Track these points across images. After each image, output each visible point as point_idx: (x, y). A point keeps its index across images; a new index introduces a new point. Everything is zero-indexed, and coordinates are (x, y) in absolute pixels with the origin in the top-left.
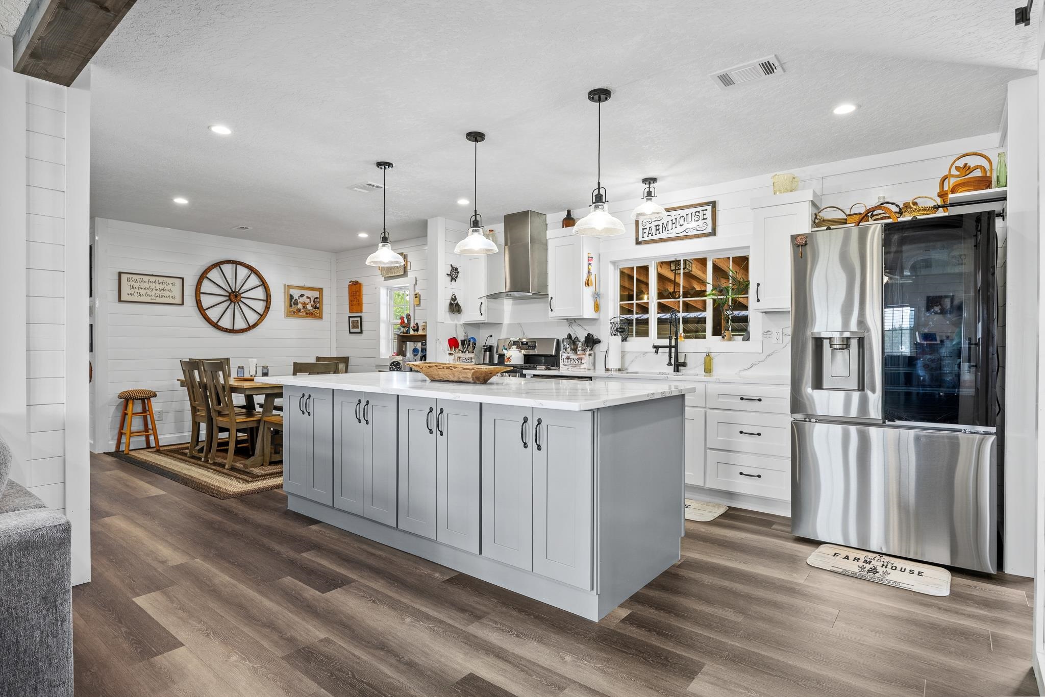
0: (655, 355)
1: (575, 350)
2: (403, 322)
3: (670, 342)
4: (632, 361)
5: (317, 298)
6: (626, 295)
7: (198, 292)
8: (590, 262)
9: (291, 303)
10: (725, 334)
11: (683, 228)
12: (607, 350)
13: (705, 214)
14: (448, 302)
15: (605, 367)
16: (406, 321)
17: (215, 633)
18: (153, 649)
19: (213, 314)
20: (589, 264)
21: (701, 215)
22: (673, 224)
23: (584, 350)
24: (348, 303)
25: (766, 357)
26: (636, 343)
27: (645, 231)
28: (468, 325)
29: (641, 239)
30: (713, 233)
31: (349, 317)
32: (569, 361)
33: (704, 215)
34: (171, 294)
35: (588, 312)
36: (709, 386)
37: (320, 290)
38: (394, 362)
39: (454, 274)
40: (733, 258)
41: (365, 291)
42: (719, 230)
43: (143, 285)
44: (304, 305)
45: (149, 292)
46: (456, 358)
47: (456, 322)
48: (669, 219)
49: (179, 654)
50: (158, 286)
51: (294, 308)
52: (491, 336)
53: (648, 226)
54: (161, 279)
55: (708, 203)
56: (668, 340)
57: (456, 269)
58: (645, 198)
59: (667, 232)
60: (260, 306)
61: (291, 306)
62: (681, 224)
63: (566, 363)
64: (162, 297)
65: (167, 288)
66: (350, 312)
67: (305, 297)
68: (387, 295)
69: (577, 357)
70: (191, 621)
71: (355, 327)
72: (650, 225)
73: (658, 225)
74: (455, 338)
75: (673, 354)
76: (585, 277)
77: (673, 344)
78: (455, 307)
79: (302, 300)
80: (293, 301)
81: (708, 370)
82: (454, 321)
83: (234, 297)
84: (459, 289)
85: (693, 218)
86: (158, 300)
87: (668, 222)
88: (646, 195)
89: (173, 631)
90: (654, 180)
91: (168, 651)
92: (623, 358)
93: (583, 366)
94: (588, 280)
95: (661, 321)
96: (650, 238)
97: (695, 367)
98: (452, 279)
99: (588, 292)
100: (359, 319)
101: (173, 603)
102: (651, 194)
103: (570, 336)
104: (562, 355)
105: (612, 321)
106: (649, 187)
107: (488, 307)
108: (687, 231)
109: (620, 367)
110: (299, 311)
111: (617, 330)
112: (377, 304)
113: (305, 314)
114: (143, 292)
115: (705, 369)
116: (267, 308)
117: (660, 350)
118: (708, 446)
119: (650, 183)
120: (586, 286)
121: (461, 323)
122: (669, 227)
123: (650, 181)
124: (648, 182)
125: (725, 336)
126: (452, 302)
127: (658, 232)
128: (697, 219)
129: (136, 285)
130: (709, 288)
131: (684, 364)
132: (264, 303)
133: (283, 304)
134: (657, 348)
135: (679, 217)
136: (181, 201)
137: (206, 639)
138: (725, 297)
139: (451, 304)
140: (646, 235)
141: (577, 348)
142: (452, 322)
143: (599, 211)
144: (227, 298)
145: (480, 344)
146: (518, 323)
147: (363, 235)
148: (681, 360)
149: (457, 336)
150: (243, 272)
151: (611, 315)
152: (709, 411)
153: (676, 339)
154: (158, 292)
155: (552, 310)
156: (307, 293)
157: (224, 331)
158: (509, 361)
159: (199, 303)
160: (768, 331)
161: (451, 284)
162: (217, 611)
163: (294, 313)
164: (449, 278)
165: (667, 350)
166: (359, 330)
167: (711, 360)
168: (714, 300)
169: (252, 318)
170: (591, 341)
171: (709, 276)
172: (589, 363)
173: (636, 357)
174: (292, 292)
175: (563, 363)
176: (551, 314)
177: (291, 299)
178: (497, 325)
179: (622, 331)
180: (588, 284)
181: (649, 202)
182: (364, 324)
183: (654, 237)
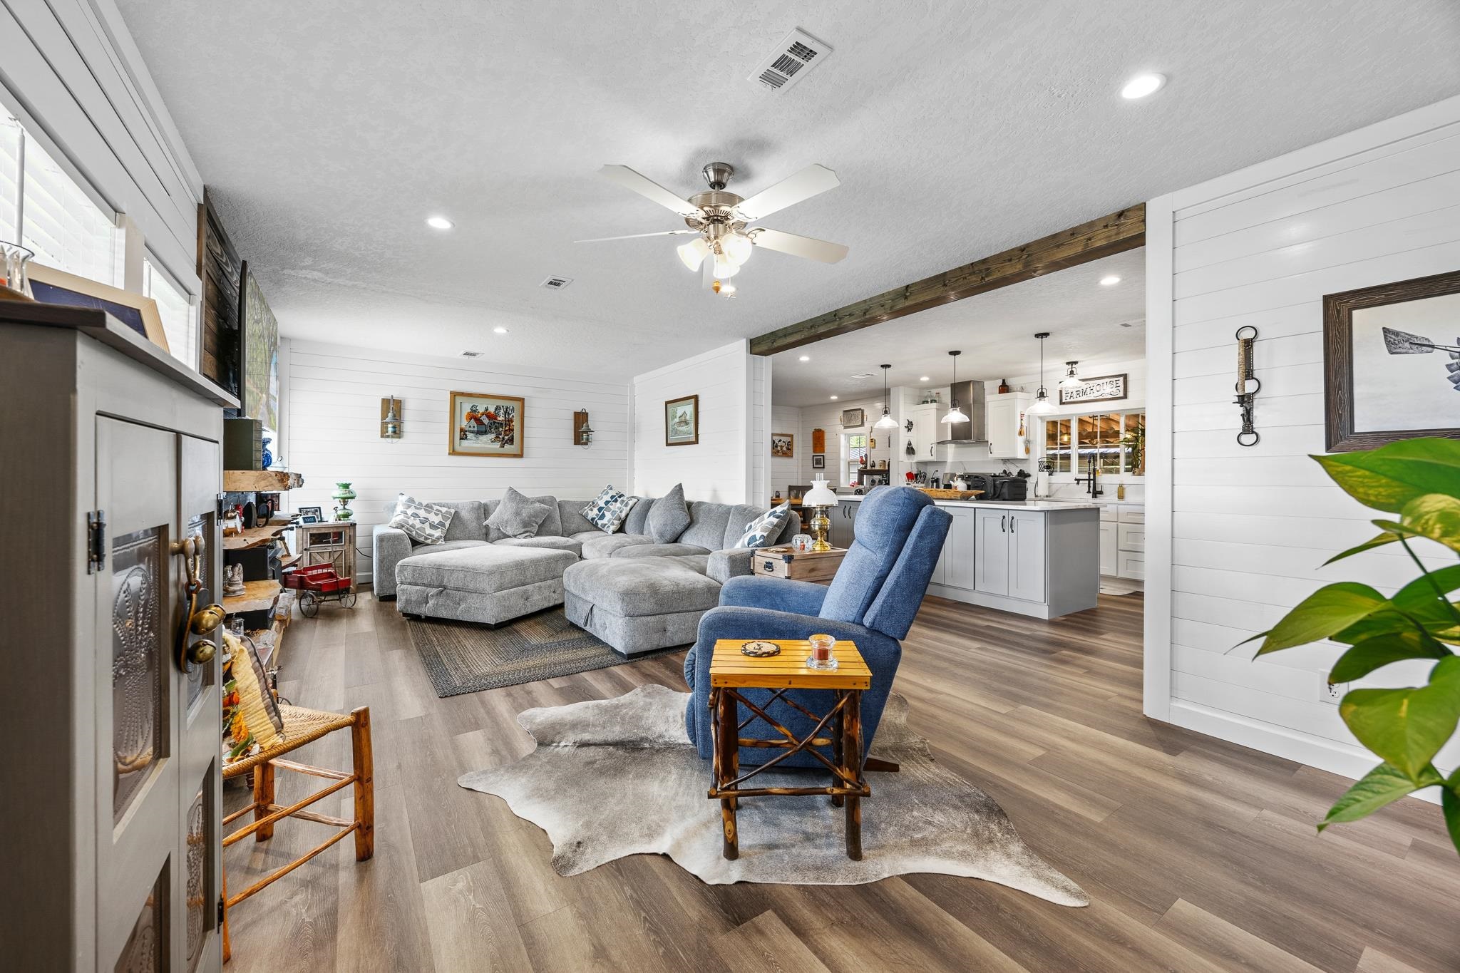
0: (1076, 486)
2: (861, 459)
3: (1089, 476)
4: (1058, 489)
5: (789, 442)
6: (1052, 437)
8: (1022, 418)
9: (774, 446)
12: (1037, 482)
14: (906, 447)
15: (1035, 494)
16: (864, 459)
20: (1022, 420)
24: (812, 446)
26: (1060, 478)
28: (920, 463)
29: (1064, 401)
30: (1125, 397)
31: (813, 456)
35: (1021, 454)
36: (1121, 507)
37: (792, 436)
39: (910, 426)
41: (827, 436)
42: (1130, 394)
44: (782, 447)
47: (911, 461)
51: (775, 450)
52: (938, 471)
55: (1121, 375)
56: (1087, 475)
57: (911, 422)
58: (1068, 376)
66: (814, 452)
67: (782, 442)
68: (847, 440)
71: (818, 463)
72: (1072, 391)
74: (910, 472)
75: (1092, 485)
76: (1019, 429)
77: (1092, 477)
78: (910, 450)
79: (780, 444)
80: (775, 444)
81: (1121, 496)
84: (913, 437)
87: (1086, 389)
88: (1069, 373)
90: (1076, 362)
94: (1021, 431)
95: (1081, 457)
96: (1072, 400)
97: (1110, 494)
98: (909, 429)
99: (1021, 440)
100: (822, 457)
102: (1073, 372)
103: (1005, 472)
105: (1040, 460)
106: (1072, 367)
107: (936, 450)
109: (1047, 494)
110: (778, 451)
111: (1043, 467)
112: (837, 445)
113: (782, 453)
115: (1118, 495)
117: (1081, 482)
118: (1119, 548)
119: (1072, 365)
121: (915, 461)
122: (1088, 392)
123: (1072, 363)
125: (1136, 472)
126: (909, 446)
131: (1101, 493)
134: (1078, 480)
139: (908, 448)
142: (907, 461)
143: (1042, 402)
145: (929, 476)
146: (961, 462)
147: (834, 398)
148: (1098, 489)
149: (912, 470)
151: (1039, 456)
152: (1120, 524)
153: (1094, 475)
155: (990, 453)
156: (784, 439)
161: (908, 433)
163: (775, 453)
164: (906, 429)
165: (1087, 482)
166: (822, 466)
167: (1123, 489)
170: (1023, 475)
171: (1122, 429)
173: (1061, 486)
174: (775, 438)
176: (990, 456)
178: (943, 463)
179: (1048, 467)
180: (1020, 434)
181: (1072, 378)
182: (826, 461)
183: (1075, 400)
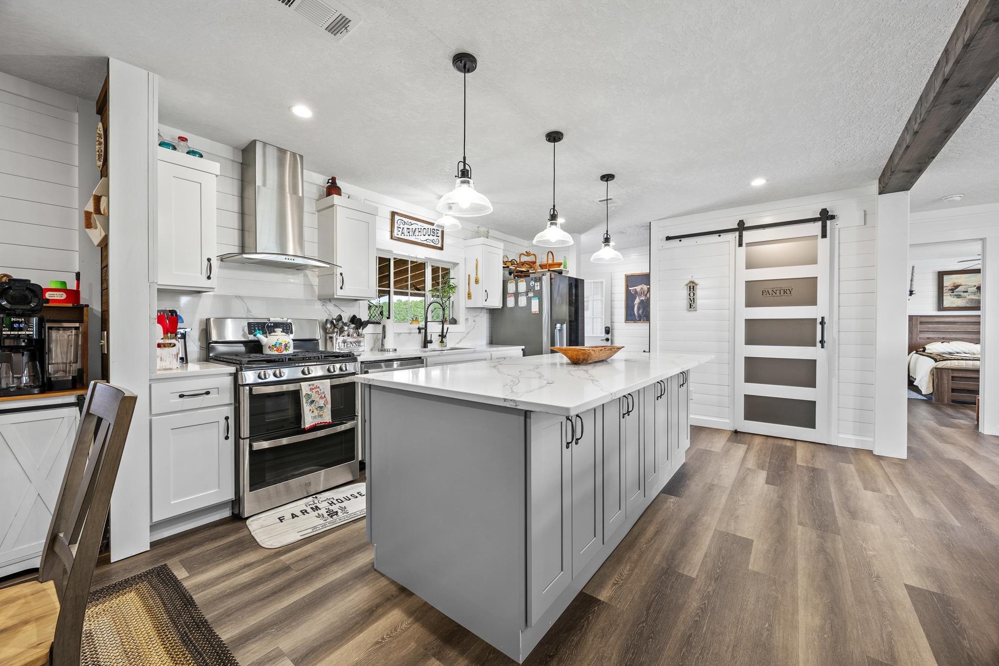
11: (424, 238)
13: (438, 233)
17: (871, 575)
18: (935, 600)
21: (435, 232)
22: (419, 231)
25: (467, 335)
27: (399, 229)
29: (395, 235)
30: (441, 248)
32: (346, 344)
48: (417, 226)
49: (914, 581)
53: (401, 226)
59: (414, 236)
62: (424, 234)
63: (343, 347)
69: (354, 340)
70: (885, 599)
73: (409, 228)
85: (431, 232)
87: (416, 229)
89: (907, 602)
91: (922, 589)
93: (361, 349)
96: (402, 237)
101: (890, 634)
104: (336, 339)
108: (426, 241)
122: (417, 233)
127: (408, 234)
128: (433, 234)
131: (431, 342)
135: (423, 228)
137: (881, 576)
140: (400, 233)
160: (467, 319)
162: (851, 590)
171: (428, 278)
175: (338, 347)
183: (405, 238)
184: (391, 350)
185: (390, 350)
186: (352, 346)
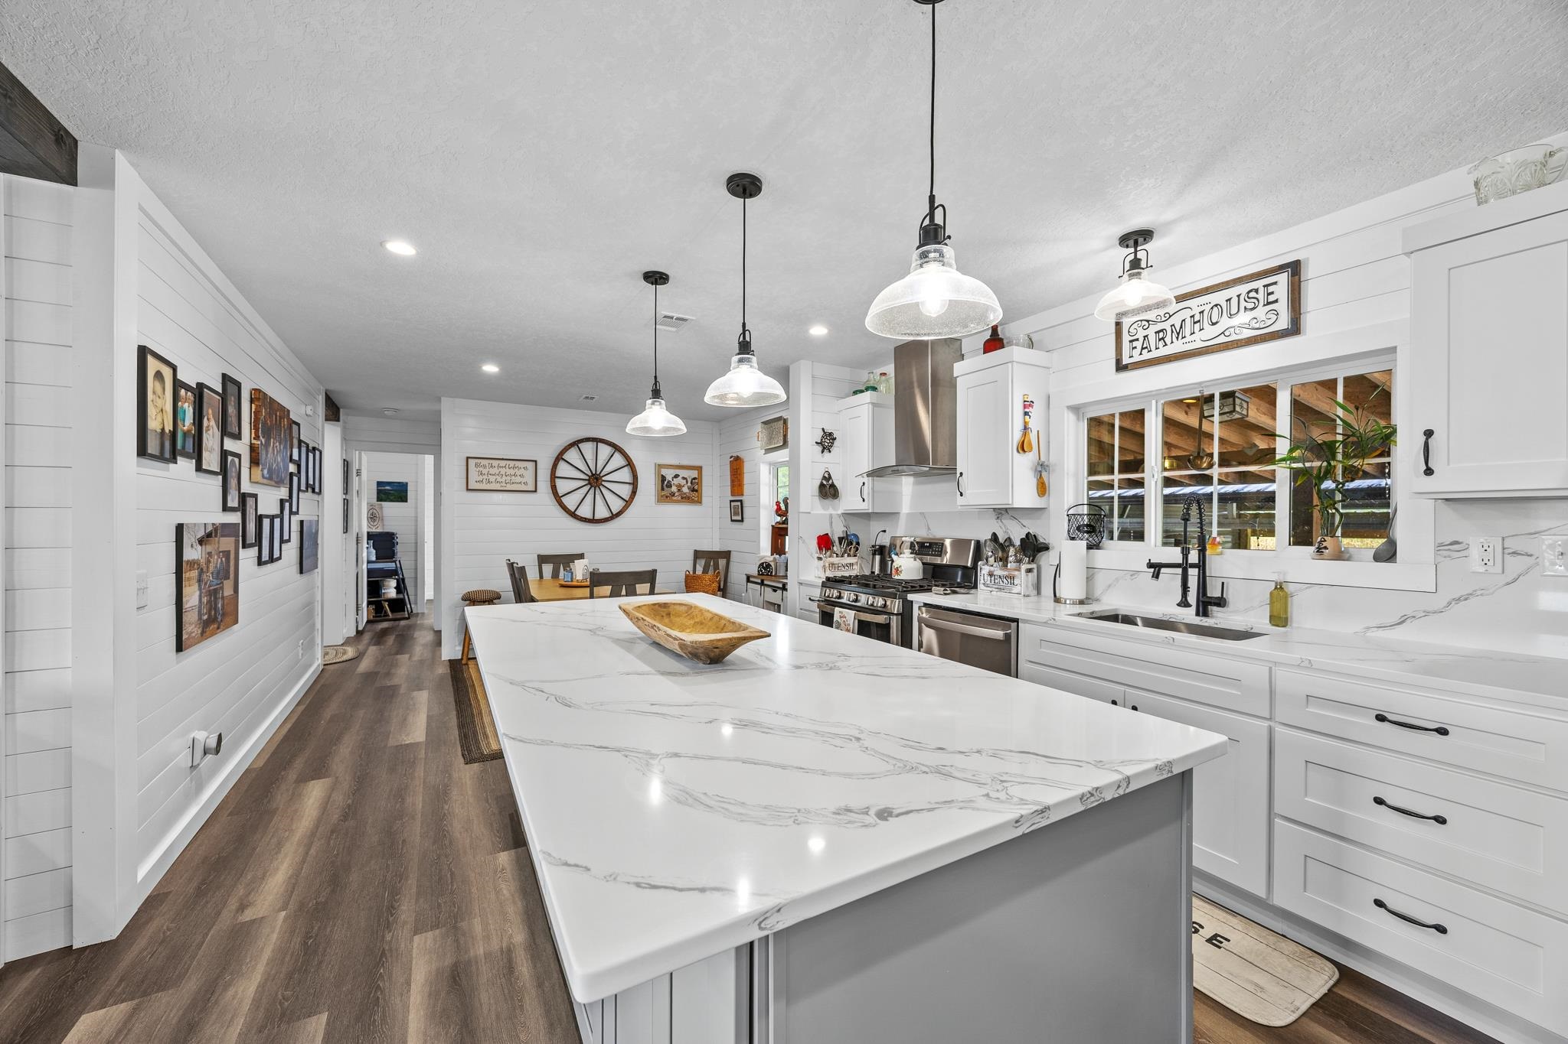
0: (1154, 581)
1: (1004, 560)
2: (779, 508)
3: (1185, 555)
4: (1109, 586)
5: (695, 479)
6: (1099, 455)
7: (553, 477)
8: (1027, 410)
9: (662, 486)
10: (1325, 544)
11: (1218, 329)
12: (1060, 564)
13: (1272, 293)
14: (818, 483)
15: (1055, 596)
16: (783, 508)
19: (570, 502)
20: (1026, 414)
21: (1261, 296)
22: (1195, 323)
23: (1019, 561)
24: (729, 484)
25: (1449, 604)
26: (1117, 554)
27: (1135, 344)
28: (849, 516)
29: (1126, 360)
30: (1294, 329)
31: (731, 501)
32: (993, 578)
33: (1269, 294)
34: (523, 480)
35: (1024, 495)
36: (1280, 674)
37: (699, 469)
38: (763, 563)
39: (827, 442)
40: (1346, 379)
41: (747, 468)
42: (1308, 320)
43: (492, 471)
44: (679, 487)
45: (499, 479)
46: (827, 565)
47: (831, 511)
48: (1187, 314)
50: (509, 472)
51: (666, 492)
52: (885, 531)
53: (1141, 334)
54: (512, 463)
55: (1280, 269)
57: (831, 434)
58: (1126, 276)
59: (1181, 341)
60: (625, 491)
61: (663, 489)
62: (1214, 321)
63: (989, 582)
64: (513, 483)
65: (518, 473)
66: (732, 495)
67: (680, 478)
68: (770, 473)
69: (1006, 573)
71: (736, 514)
72: (1145, 333)
73: (1162, 331)
74: (827, 534)
75: (1193, 580)
76: (1017, 436)
77: (1193, 559)
78: (828, 490)
79: (676, 481)
80: (666, 483)
81: (1280, 619)
82: (828, 509)
83: (595, 480)
84: (835, 463)
85: (1243, 304)
86: (509, 487)
87: (1184, 320)
88: (1127, 267)
90: (1146, 235)
92: (1089, 579)
93: (1016, 590)
94: (1023, 442)
96: (1146, 356)
97: (1246, 610)
98: (824, 448)
99: (1023, 466)
100: (739, 503)
102: (1139, 265)
103: (996, 536)
104: (981, 568)
105: (1071, 512)
106: (1136, 252)
107: (873, 489)
108: (1227, 333)
109: (1083, 596)
110: (673, 494)
111: (1078, 529)
112: (757, 484)
113: (680, 498)
114: (492, 479)
115: (1270, 616)
116: (634, 493)
117: (1163, 571)
118: (1277, 809)
119: (1136, 244)
120: (1018, 451)
121: (840, 512)
122: (1187, 330)
123: (1137, 238)
124: (1131, 242)
125: (1326, 548)
126: (825, 482)
127: (1161, 343)
128: (1251, 306)
129: (485, 471)
130: (1282, 447)
131: (1221, 602)
132: (631, 487)
133: (654, 486)
134: (1156, 568)
135: (1207, 308)
136: (490, 368)
138: (1325, 464)
139: (822, 486)
140: (1136, 352)
141: (1008, 557)
142: (823, 512)
144: (587, 482)
145: (867, 542)
146: (920, 513)
148: (1214, 592)
149: (832, 531)
150: (605, 451)
151: (1069, 501)
152: (1278, 727)
153: (1202, 552)
154: (509, 478)
155: (961, 495)
156: (683, 473)
157: (583, 521)
158: (898, 574)
159: (554, 488)
160: (1456, 543)
161: (823, 457)
163: (667, 497)
164: (820, 448)
165: (1179, 571)
166: (739, 518)
167: (1287, 596)
168: (1296, 474)
169: (616, 505)
170: (1033, 547)
171: (1283, 422)
172: (1027, 586)
173: (1117, 580)
174: (664, 472)
175: (982, 581)
176: (960, 501)
177: (664, 483)
178: (892, 516)
179: (1091, 529)
180: (1022, 448)
181: (1135, 281)
182: (745, 509)
183: (1155, 354)
184: (1068, 602)
185: (1066, 601)
186: (1001, 582)
